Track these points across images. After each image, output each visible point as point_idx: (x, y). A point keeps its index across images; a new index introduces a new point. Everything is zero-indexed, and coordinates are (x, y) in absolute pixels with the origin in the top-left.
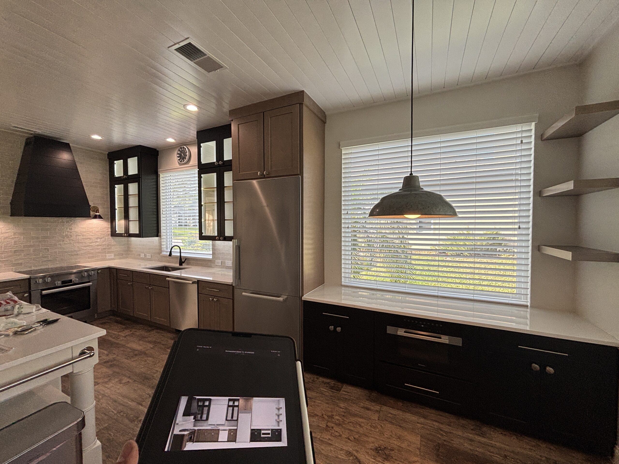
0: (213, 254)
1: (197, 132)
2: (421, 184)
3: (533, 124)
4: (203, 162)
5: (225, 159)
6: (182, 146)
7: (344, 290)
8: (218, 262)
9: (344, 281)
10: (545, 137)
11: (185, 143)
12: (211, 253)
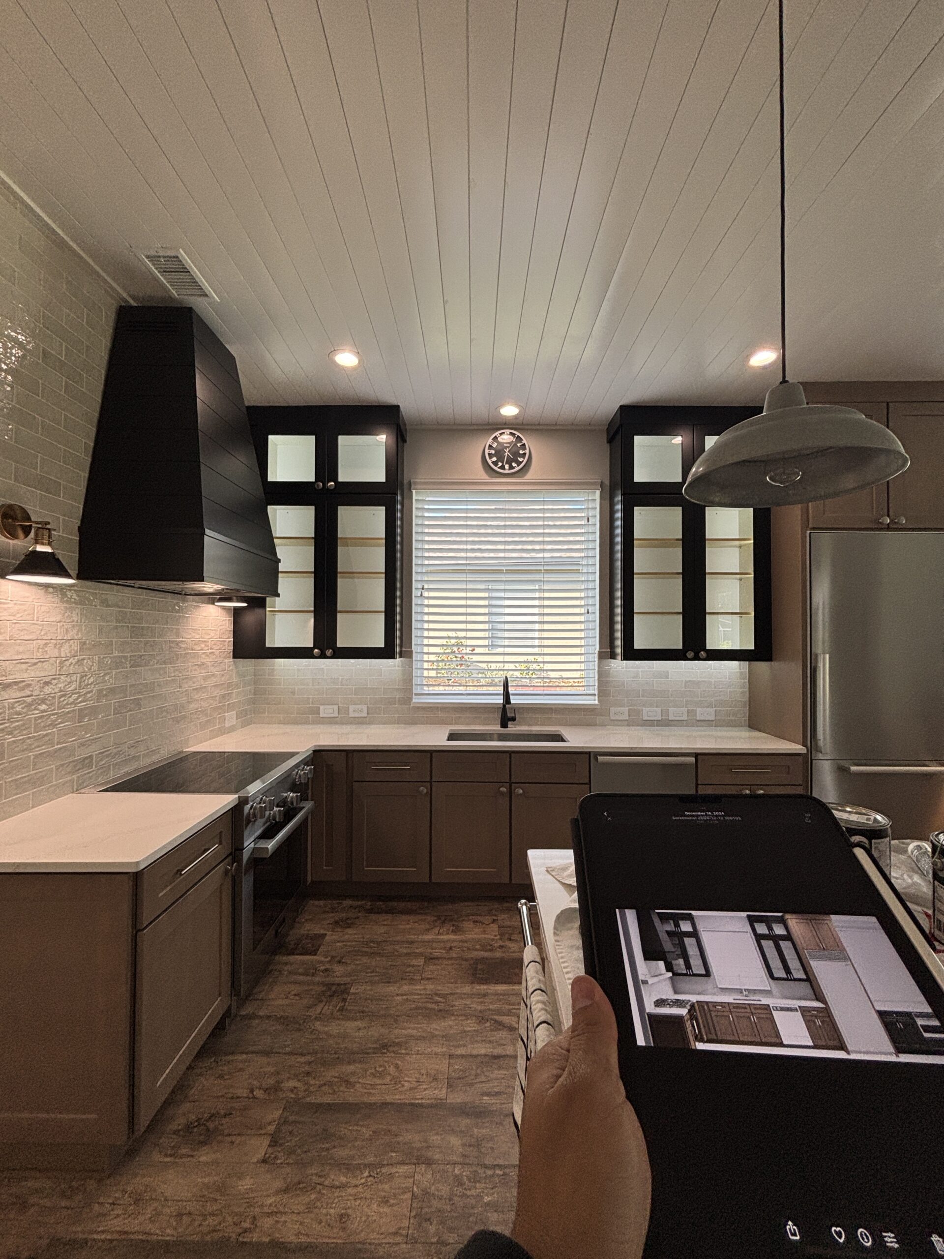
0: (602, 693)
1: (621, 407)
4: (641, 478)
6: (507, 431)
8: (620, 712)
12: (595, 692)
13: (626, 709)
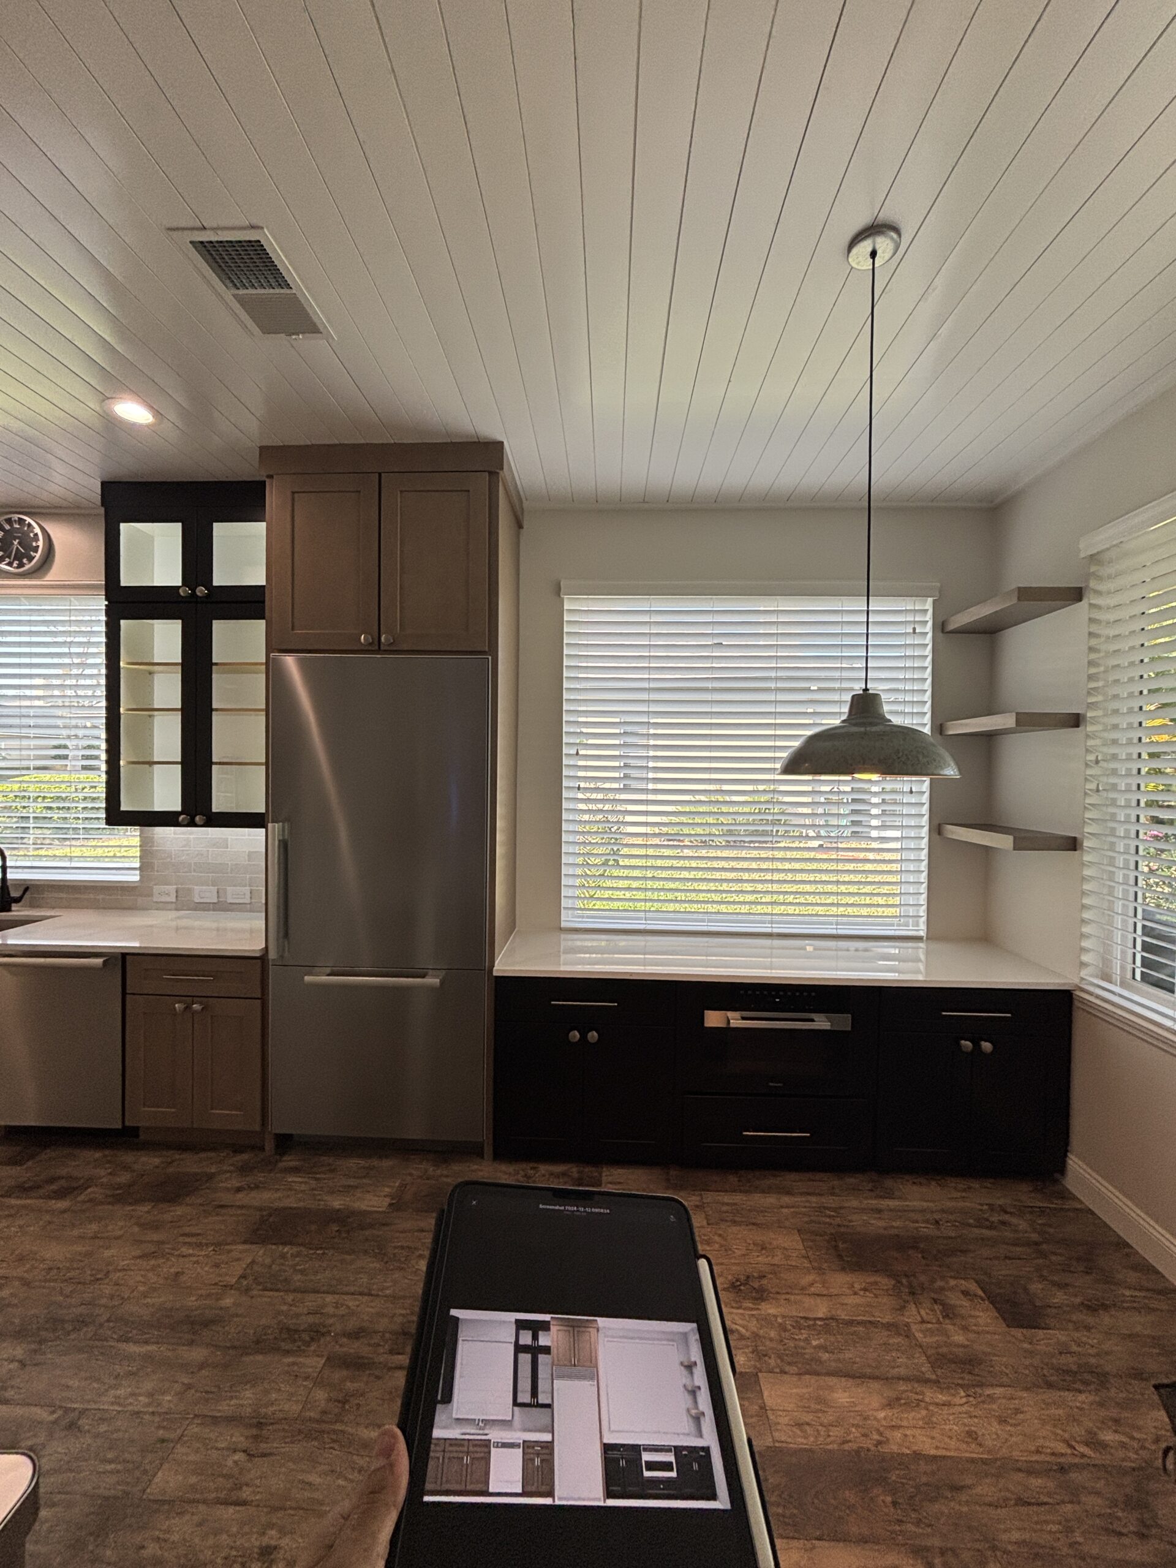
0: (145, 867)
1: (103, 484)
2: (886, 708)
3: (930, 600)
4: (127, 579)
5: (215, 583)
6: (16, 517)
7: (567, 941)
8: (165, 892)
9: (567, 919)
10: (952, 626)
11: (28, 507)
12: (137, 865)
13: (172, 888)
